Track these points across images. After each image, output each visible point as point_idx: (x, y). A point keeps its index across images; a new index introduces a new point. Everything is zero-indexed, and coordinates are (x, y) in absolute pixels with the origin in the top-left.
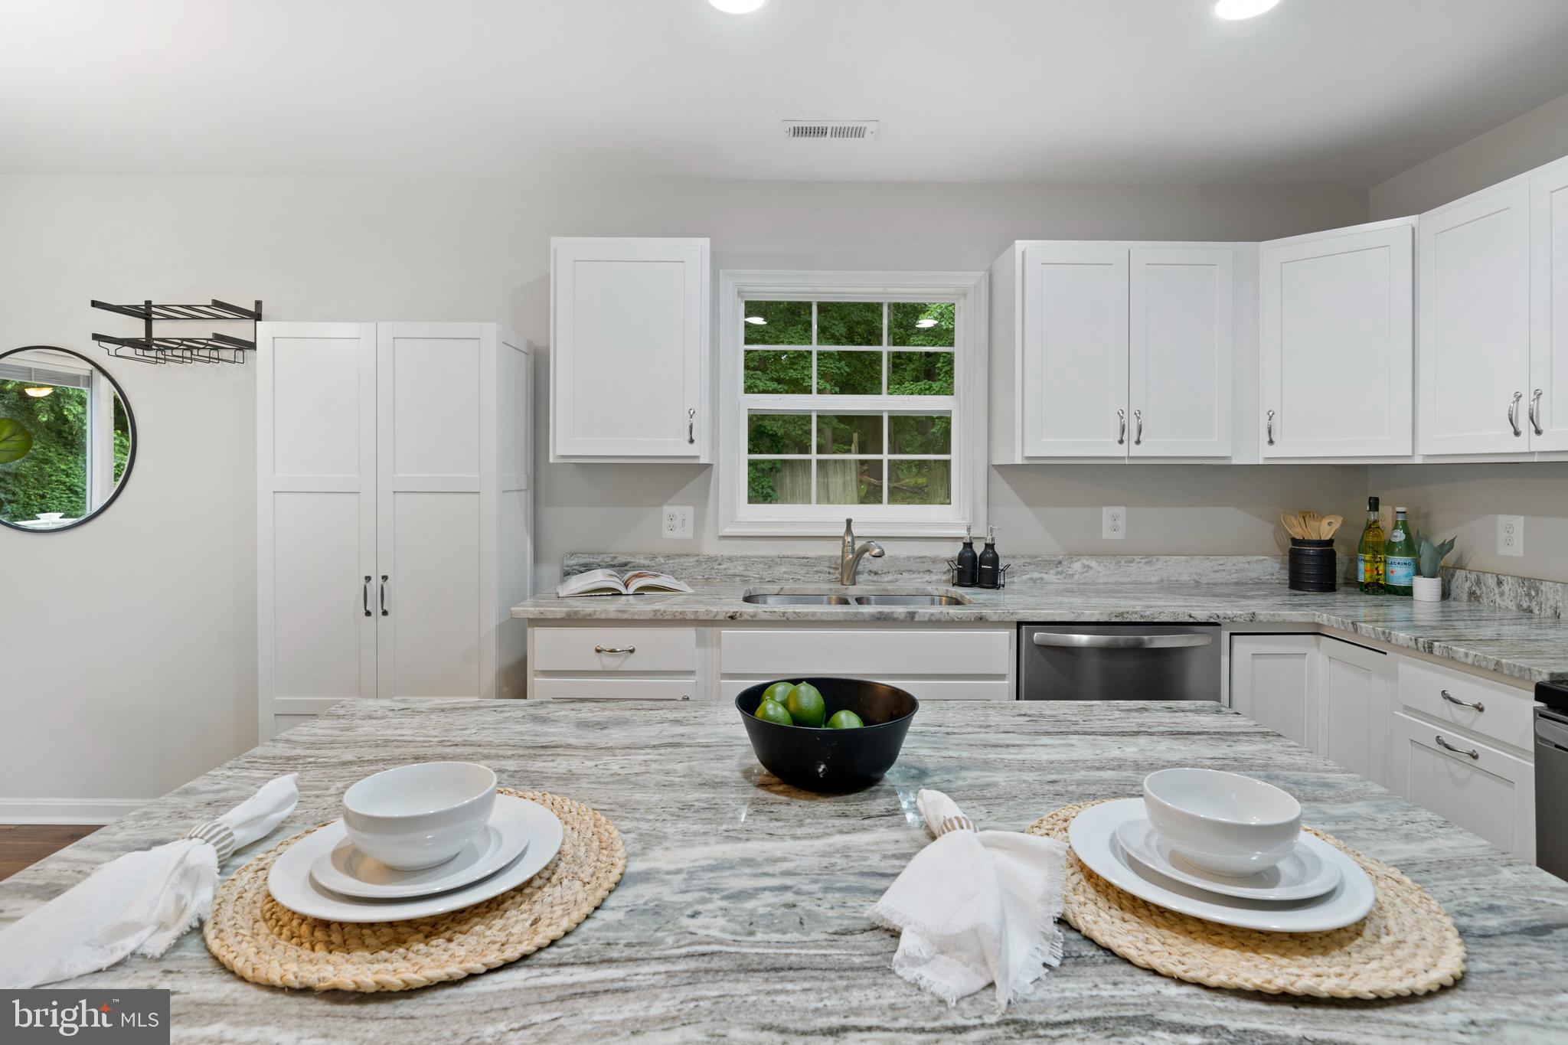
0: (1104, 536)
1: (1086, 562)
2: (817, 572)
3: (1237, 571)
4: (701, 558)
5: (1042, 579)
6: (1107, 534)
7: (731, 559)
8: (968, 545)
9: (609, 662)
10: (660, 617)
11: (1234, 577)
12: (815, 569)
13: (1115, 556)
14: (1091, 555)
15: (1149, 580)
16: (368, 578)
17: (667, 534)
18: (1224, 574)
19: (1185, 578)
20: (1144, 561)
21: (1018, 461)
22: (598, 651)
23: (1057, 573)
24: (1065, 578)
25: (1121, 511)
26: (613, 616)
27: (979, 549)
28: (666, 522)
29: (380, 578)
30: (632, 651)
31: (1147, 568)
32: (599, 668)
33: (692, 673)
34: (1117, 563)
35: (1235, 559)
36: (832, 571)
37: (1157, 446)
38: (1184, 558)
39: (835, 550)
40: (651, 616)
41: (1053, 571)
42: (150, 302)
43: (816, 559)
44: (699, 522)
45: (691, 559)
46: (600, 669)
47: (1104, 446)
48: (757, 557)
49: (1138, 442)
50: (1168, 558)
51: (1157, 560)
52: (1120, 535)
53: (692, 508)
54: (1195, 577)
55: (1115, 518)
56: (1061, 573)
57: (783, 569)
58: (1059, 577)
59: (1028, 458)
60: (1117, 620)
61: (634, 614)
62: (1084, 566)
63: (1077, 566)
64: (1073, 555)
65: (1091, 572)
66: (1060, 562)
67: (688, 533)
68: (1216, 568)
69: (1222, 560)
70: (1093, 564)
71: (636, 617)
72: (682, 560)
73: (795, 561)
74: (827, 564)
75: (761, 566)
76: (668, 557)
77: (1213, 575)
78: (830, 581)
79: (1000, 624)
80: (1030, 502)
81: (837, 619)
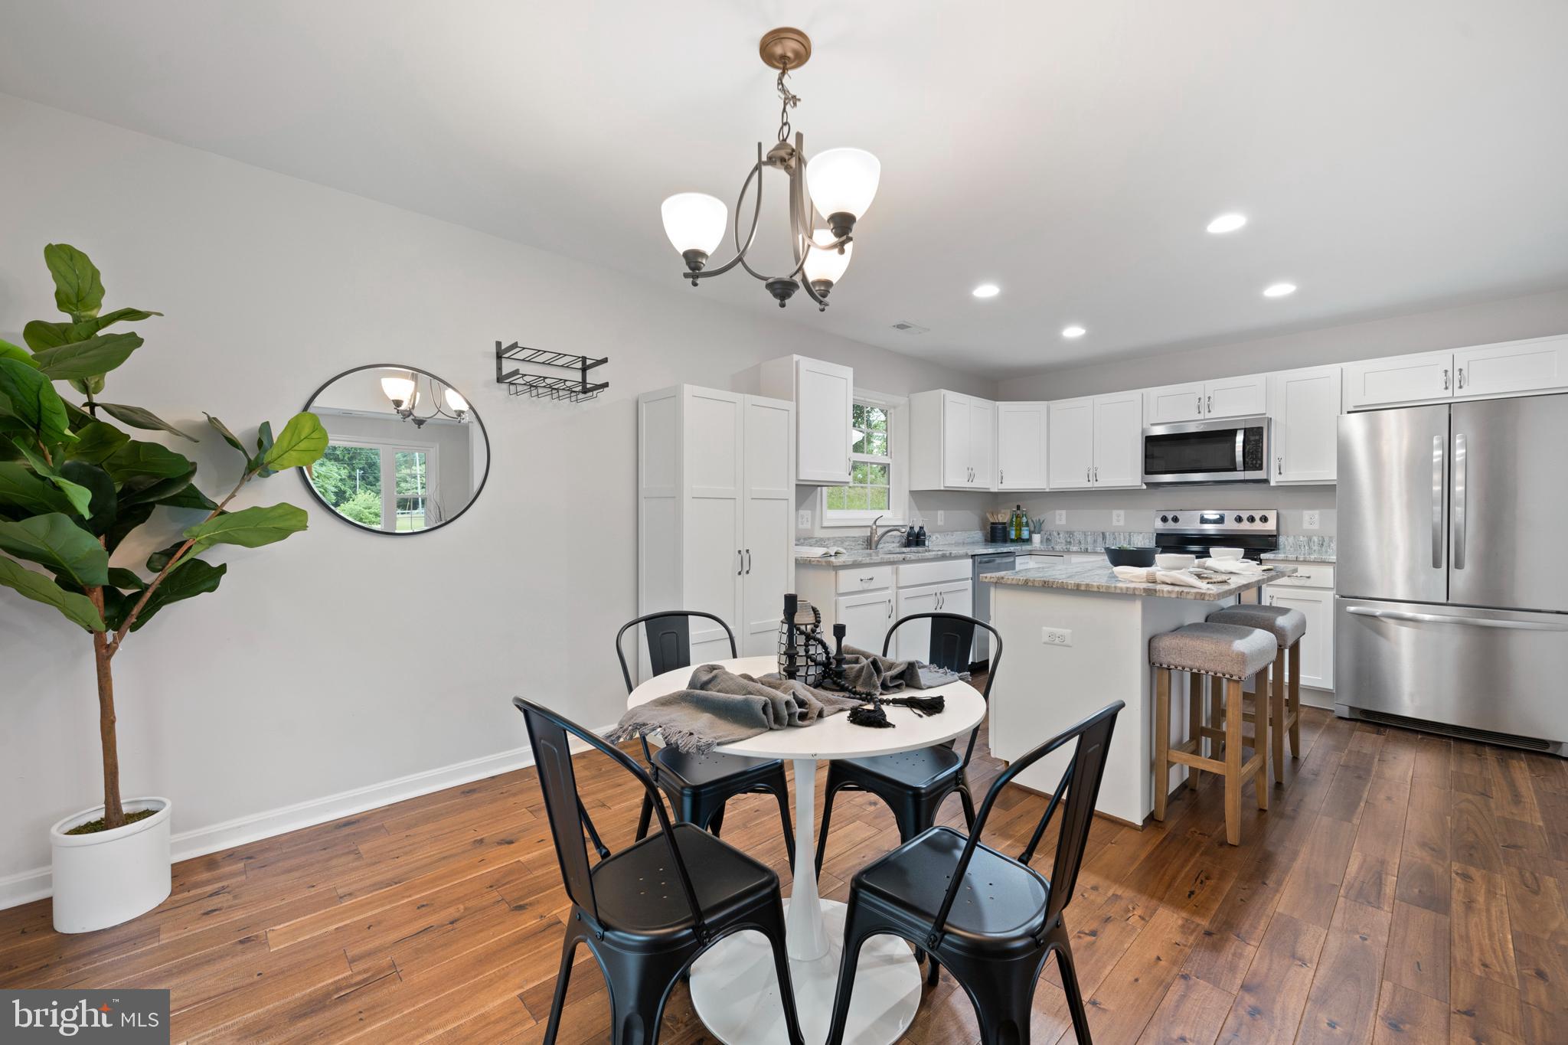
4: (817, 539)
6: (940, 523)
7: (828, 539)
8: (913, 528)
9: (866, 586)
10: (883, 561)
14: (937, 532)
16: (739, 551)
20: (950, 534)
21: (942, 488)
22: (862, 580)
24: (932, 543)
26: (853, 562)
27: (916, 530)
29: (745, 551)
31: (952, 537)
32: (861, 589)
33: (887, 588)
34: (944, 535)
40: (880, 561)
44: (813, 519)
45: (814, 540)
48: (838, 537)
49: (972, 481)
52: (943, 523)
53: (810, 512)
57: (847, 543)
62: (936, 538)
64: (932, 532)
65: (938, 540)
67: (809, 525)
71: (875, 561)
72: (810, 540)
75: (839, 542)
76: (804, 539)
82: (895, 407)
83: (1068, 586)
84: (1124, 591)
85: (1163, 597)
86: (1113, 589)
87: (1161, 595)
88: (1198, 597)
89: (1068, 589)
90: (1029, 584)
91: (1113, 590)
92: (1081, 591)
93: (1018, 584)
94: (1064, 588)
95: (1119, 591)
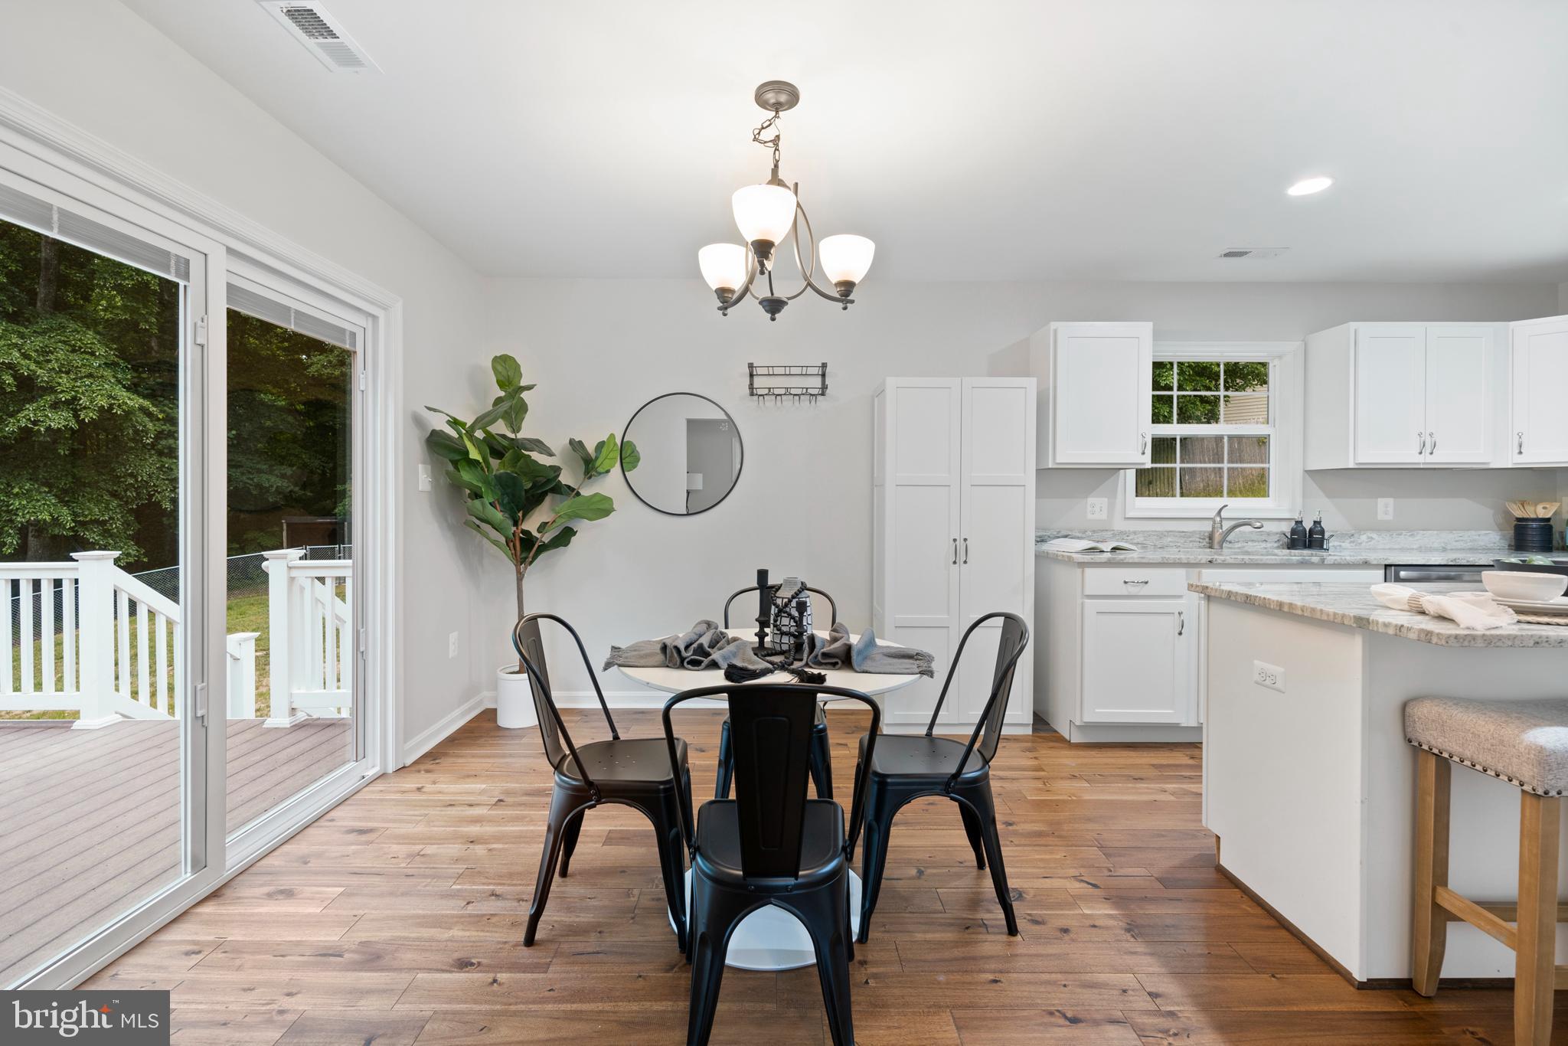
0: (1379, 518)
1: (1370, 535)
2: (1191, 541)
3: (1471, 541)
4: (1116, 532)
5: (1340, 546)
6: (1381, 516)
7: (1135, 533)
8: (1299, 523)
9: (1132, 590)
10: (1166, 561)
11: (1469, 545)
12: (1191, 539)
13: (1389, 531)
14: (1372, 530)
15: (1412, 547)
16: (955, 540)
17: (1090, 516)
18: (1462, 543)
19: (1436, 545)
20: (1408, 534)
21: (1351, 466)
22: (1126, 582)
23: (1351, 542)
24: (1356, 545)
25: (1390, 501)
26: (1136, 561)
27: (1308, 525)
28: (1089, 509)
29: (962, 540)
30: (1146, 583)
31: (1411, 539)
33: (1178, 596)
34: (1390, 535)
35: (1469, 533)
36: (1201, 541)
37: (1444, 456)
38: (1435, 532)
39: (1207, 527)
40: (1160, 561)
41: (1348, 541)
42: (752, 364)
43: (1191, 533)
44: (1111, 507)
45: (1109, 533)
46: (1126, 594)
47: (1408, 456)
48: (1152, 531)
49: (1431, 453)
50: (1425, 532)
51: (1418, 533)
52: (1390, 517)
53: (1106, 499)
54: (1443, 545)
55: (1386, 506)
56: (1353, 542)
57: (1169, 539)
58: (1352, 544)
59: (1357, 464)
60: (1452, 563)
61: (1150, 559)
62: (1368, 538)
63: (1364, 538)
64: (1361, 530)
65: (1373, 541)
66: (1353, 535)
67: (1104, 516)
68: (1457, 539)
69: (1461, 533)
70: (1374, 536)
71: (1151, 561)
72: (1104, 533)
73: (1177, 534)
74: (1198, 536)
75: (1155, 537)
76: (1094, 531)
77: (1455, 543)
78: (1200, 547)
79: (1376, 566)
80: (1330, 495)
81: (1276, 562)
82: (1280, 357)
83: (1270, 604)
84: (1331, 618)
85: (1377, 632)
86: (1319, 613)
87: (1375, 629)
88: (1423, 636)
89: (1270, 609)
90: (1233, 598)
91: (1318, 616)
92: (1284, 612)
93: (1221, 598)
94: (1266, 607)
95: (1325, 618)
